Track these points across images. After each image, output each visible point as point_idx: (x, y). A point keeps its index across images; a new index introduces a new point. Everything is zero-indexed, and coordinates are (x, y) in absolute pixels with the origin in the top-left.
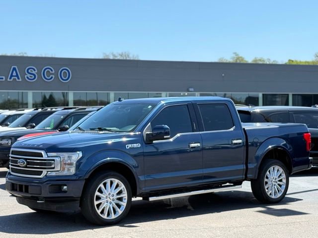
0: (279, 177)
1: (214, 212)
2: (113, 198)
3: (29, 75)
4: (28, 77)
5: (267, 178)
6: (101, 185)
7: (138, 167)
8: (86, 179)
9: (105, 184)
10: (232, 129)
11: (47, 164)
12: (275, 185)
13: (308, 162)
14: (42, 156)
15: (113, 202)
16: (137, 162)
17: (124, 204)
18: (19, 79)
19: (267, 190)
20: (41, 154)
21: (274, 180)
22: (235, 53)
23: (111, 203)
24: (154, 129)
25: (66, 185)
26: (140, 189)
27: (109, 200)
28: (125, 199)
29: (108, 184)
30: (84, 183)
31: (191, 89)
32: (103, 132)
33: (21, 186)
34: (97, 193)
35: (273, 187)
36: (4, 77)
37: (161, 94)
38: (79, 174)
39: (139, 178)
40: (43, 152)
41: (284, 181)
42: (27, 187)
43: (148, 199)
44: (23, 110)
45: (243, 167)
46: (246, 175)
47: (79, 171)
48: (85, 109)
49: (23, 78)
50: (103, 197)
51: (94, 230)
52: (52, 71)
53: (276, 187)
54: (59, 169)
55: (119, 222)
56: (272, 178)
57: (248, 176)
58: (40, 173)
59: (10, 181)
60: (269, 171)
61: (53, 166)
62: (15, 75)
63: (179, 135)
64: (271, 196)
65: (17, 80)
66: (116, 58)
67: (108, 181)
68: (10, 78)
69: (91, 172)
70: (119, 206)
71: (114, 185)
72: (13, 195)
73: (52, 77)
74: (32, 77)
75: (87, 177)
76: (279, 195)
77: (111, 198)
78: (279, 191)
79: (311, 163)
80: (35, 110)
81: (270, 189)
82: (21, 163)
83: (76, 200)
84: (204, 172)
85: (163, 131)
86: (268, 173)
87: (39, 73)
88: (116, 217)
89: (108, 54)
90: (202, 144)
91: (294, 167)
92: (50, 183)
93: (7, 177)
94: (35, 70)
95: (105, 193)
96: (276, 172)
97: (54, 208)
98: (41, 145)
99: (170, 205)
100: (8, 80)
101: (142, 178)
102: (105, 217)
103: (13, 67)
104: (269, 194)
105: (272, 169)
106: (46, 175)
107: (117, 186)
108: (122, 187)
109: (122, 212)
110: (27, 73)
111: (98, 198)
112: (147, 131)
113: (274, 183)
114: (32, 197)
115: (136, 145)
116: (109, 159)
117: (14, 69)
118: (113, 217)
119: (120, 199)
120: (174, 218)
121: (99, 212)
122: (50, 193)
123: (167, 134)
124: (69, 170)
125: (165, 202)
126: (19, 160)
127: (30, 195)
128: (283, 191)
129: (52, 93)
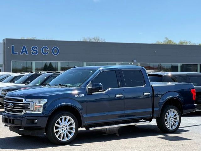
0: (174, 116)
1: (131, 138)
2: (66, 128)
3: (33, 51)
4: (32, 53)
5: (167, 117)
6: (59, 120)
7: (82, 109)
8: (49, 116)
9: (61, 119)
10: (144, 86)
11: (26, 106)
12: (172, 121)
13: (194, 107)
14: (23, 102)
15: (66, 130)
16: (82, 106)
17: (73, 132)
18: (27, 53)
19: (166, 125)
20: (22, 100)
21: (171, 118)
22: (166, 38)
23: (65, 131)
24: (93, 85)
25: (37, 120)
26: (84, 122)
27: (64, 129)
28: (74, 129)
29: (63, 120)
30: (48, 118)
31: (134, 61)
32: (62, 87)
33: (10, 120)
34: (56, 125)
35: (171, 122)
36: (18, 53)
37: (116, 63)
38: (45, 113)
39: (83, 116)
40: (23, 99)
41: (178, 119)
42: (13, 120)
43: (89, 129)
44: (25, 73)
45: (151, 110)
46: (153, 115)
47: (45, 111)
48: (60, 72)
49: (30, 53)
50: (60, 127)
51: (54, 147)
52: (47, 49)
53: (172, 122)
54: (33, 110)
55: (70, 143)
56: (170, 117)
57: (154, 115)
58: (21, 112)
59: (4, 116)
60: (168, 113)
61: (29, 108)
62: (25, 51)
63: (109, 89)
64: (169, 128)
65: (26, 54)
66: (91, 41)
67: (63, 117)
68: (22, 53)
69: (52, 111)
70: (70, 133)
71: (67, 120)
72: (6, 126)
73: (47, 53)
74: (35, 52)
75: (50, 114)
76: (174, 128)
77: (65, 128)
78: (174, 125)
79: (196, 108)
80: (31, 73)
81: (168, 124)
82: (11, 105)
83: (43, 129)
84: (125, 113)
85: (98, 87)
86: (167, 114)
87: (39, 50)
88: (68, 139)
89: (86, 38)
90: (124, 95)
91: (184, 110)
92: (27, 118)
93: (3, 114)
94: (37, 48)
95: (62, 125)
96: (173, 113)
97: (30, 133)
98: (23, 94)
99: (106, 133)
100: (20, 54)
101: (85, 116)
102: (61, 139)
103: (23, 46)
104: (167, 127)
105: (170, 111)
106: (25, 113)
107: (69, 120)
108: (72, 121)
109: (72, 137)
110: (32, 50)
111: (57, 128)
112: (88, 87)
113: (171, 120)
114: (16, 126)
115: (81, 95)
116: (64, 103)
117: (24, 47)
118: (66, 139)
119: (71, 129)
120: (105, 141)
121: (57, 136)
122: (27, 124)
123: (101, 88)
124: (39, 110)
125: (103, 131)
126: (9, 104)
127: (15, 126)
128: (177, 125)
129: (46, 62)
